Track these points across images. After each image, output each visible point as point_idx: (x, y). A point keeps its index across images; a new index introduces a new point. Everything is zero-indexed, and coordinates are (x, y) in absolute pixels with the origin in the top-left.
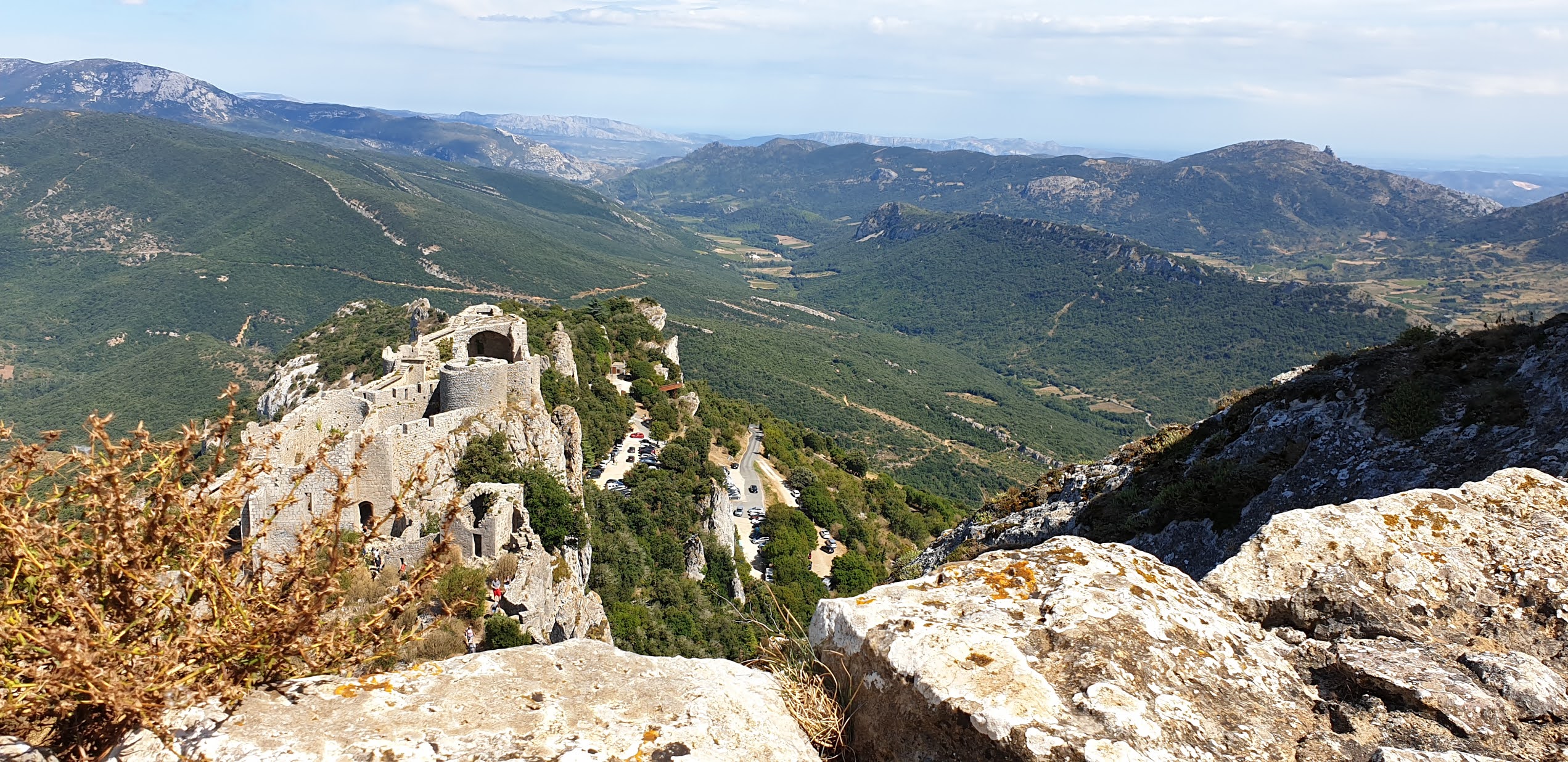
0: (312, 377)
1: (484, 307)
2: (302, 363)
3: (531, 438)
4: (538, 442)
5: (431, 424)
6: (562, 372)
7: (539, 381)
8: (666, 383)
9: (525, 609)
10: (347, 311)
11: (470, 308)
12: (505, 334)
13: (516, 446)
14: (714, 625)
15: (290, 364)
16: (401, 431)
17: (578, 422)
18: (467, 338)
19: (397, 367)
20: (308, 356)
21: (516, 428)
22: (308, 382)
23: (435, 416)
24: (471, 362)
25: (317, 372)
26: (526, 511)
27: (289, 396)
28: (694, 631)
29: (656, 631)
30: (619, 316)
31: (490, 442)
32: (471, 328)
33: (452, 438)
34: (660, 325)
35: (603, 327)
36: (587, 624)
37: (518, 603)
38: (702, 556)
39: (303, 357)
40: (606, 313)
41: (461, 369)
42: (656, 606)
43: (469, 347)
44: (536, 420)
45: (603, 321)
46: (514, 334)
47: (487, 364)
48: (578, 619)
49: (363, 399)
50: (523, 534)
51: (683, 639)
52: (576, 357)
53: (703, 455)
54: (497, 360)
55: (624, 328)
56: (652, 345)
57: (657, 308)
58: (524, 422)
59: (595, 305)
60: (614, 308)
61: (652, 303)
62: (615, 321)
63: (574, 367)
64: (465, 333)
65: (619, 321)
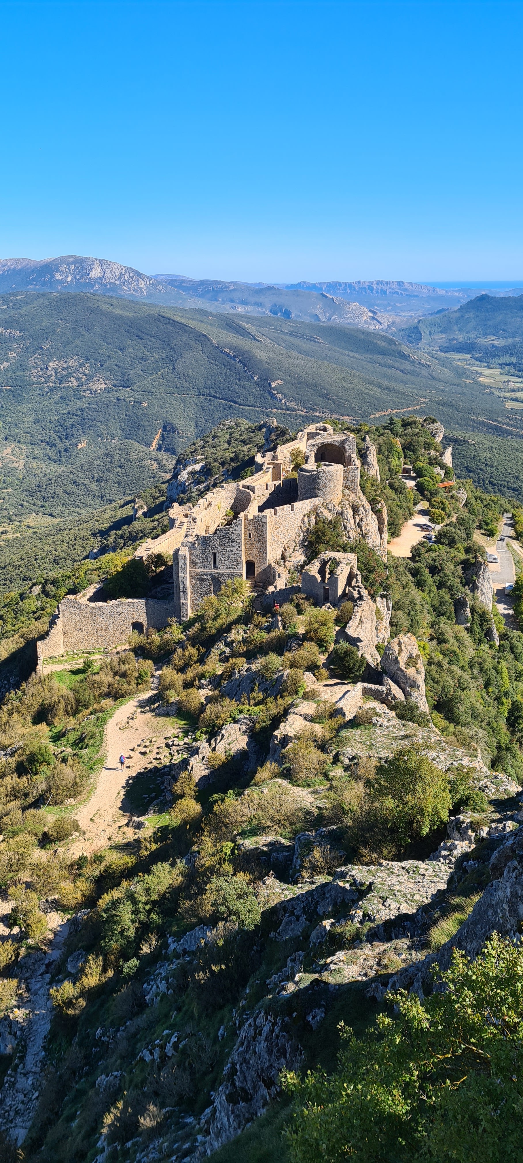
0: (200, 472)
1: (321, 425)
2: (194, 462)
3: (357, 521)
4: (363, 524)
5: (293, 510)
6: (369, 472)
8: (442, 481)
9: (361, 641)
10: (223, 427)
11: (312, 426)
12: (340, 445)
13: (348, 525)
14: (476, 659)
15: (186, 463)
16: (273, 513)
17: (385, 509)
18: (315, 448)
19: (265, 468)
21: (349, 512)
22: (198, 475)
23: (295, 504)
24: (318, 466)
25: (204, 468)
26: (359, 573)
28: (462, 663)
29: (436, 661)
30: (409, 431)
31: (330, 522)
32: (318, 442)
33: (306, 519)
34: (439, 438)
35: (398, 439)
36: (406, 656)
37: (356, 636)
38: (468, 610)
39: (195, 458)
40: (399, 429)
41: (312, 471)
42: (435, 642)
43: (316, 455)
44: (362, 508)
45: (396, 435)
46: (347, 446)
47: (329, 468)
48: (400, 650)
49: (247, 490)
50: (357, 589)
51: (453, 667)
52: (379, 461)
53: (469, 536)
54: (335, 465)
55: (412, 440)
56: (432, 453)
57: (438, 424)
58: (353, 510)
59: (392, 422)
60: (406, 424)
61: (434, 421)
62: (405, 435)
63: (378, 468)
64: (314, 445)
65: (409, 435)
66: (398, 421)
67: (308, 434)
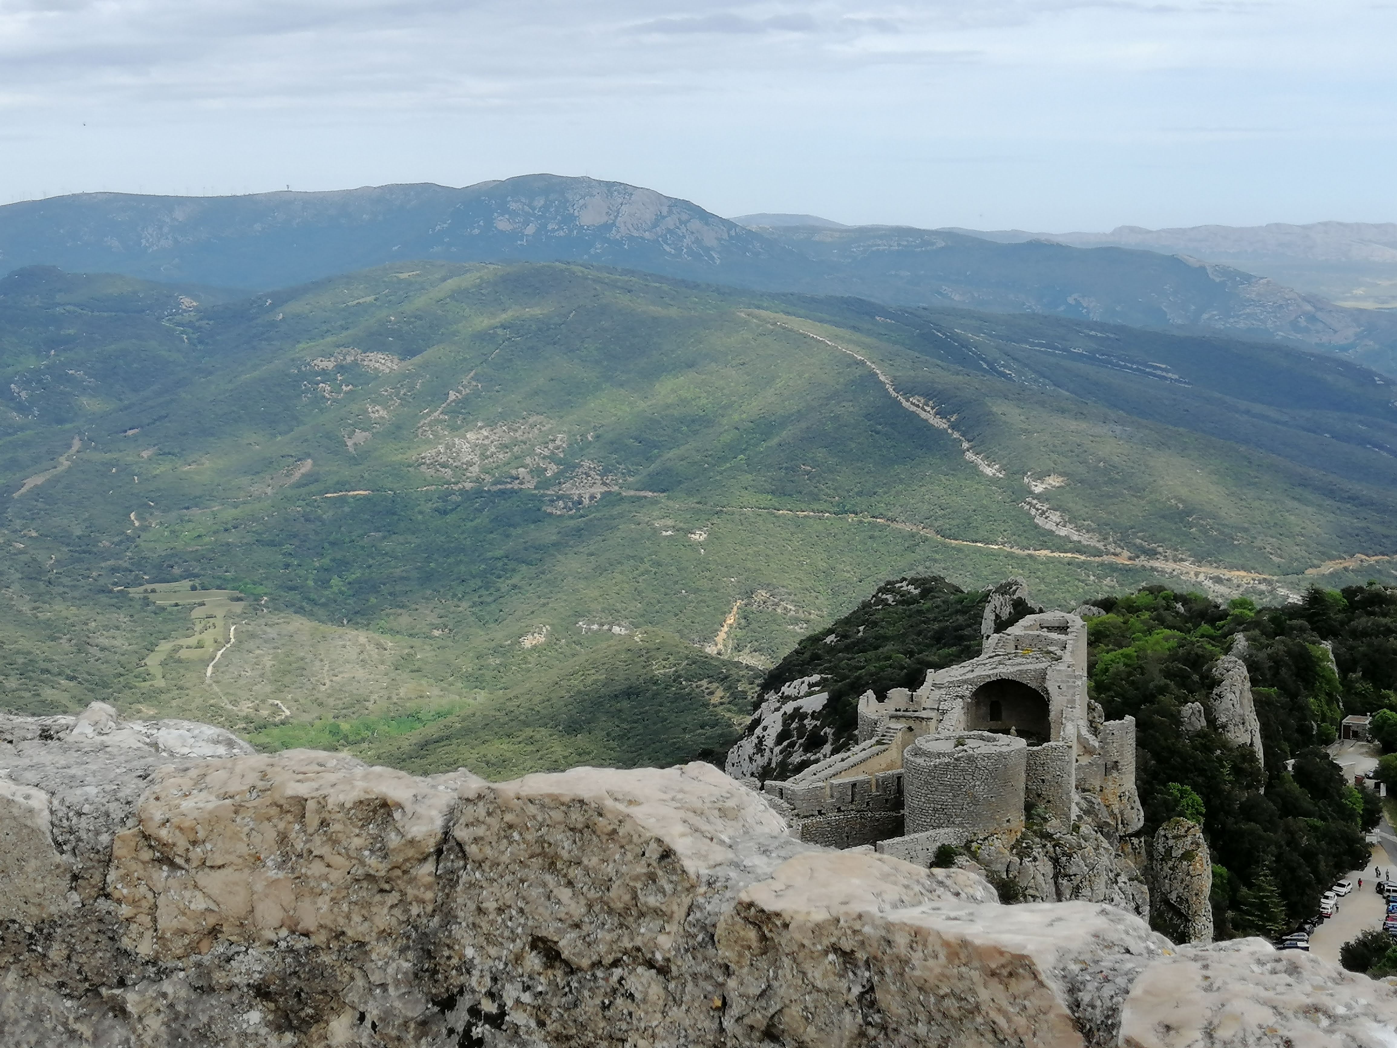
0: (814, 716)
2: (805, 688)
6: (1230, 736)
7: (1132, 767)
10: (890, 598)
11: (1029, 620)
12: (1033, 685)
15: (786, 689)
17: (1204, 853)
18: (966, 691)
19: (880, 729)
20: (816, 678)
22: (809, 723)
23: (885, 843)
24: (959, 742)
25: (825, 707)
27: (777, 750)
30: (1363, 622)
32: (980, 672)
35: (1327, 645)
39: (806, 679)
40: (1335, 618)
41: (939, 755)
43: (968, 709)
44: (1076, 858)
46: (1051, 686)
47: (985, 748)
52: (1262, 705)
54: (1008, 739)
58: (1055, 861)
63: (1255, 725)
64: (965, 682)
65: (1365, 634)
67: (1017, 639)
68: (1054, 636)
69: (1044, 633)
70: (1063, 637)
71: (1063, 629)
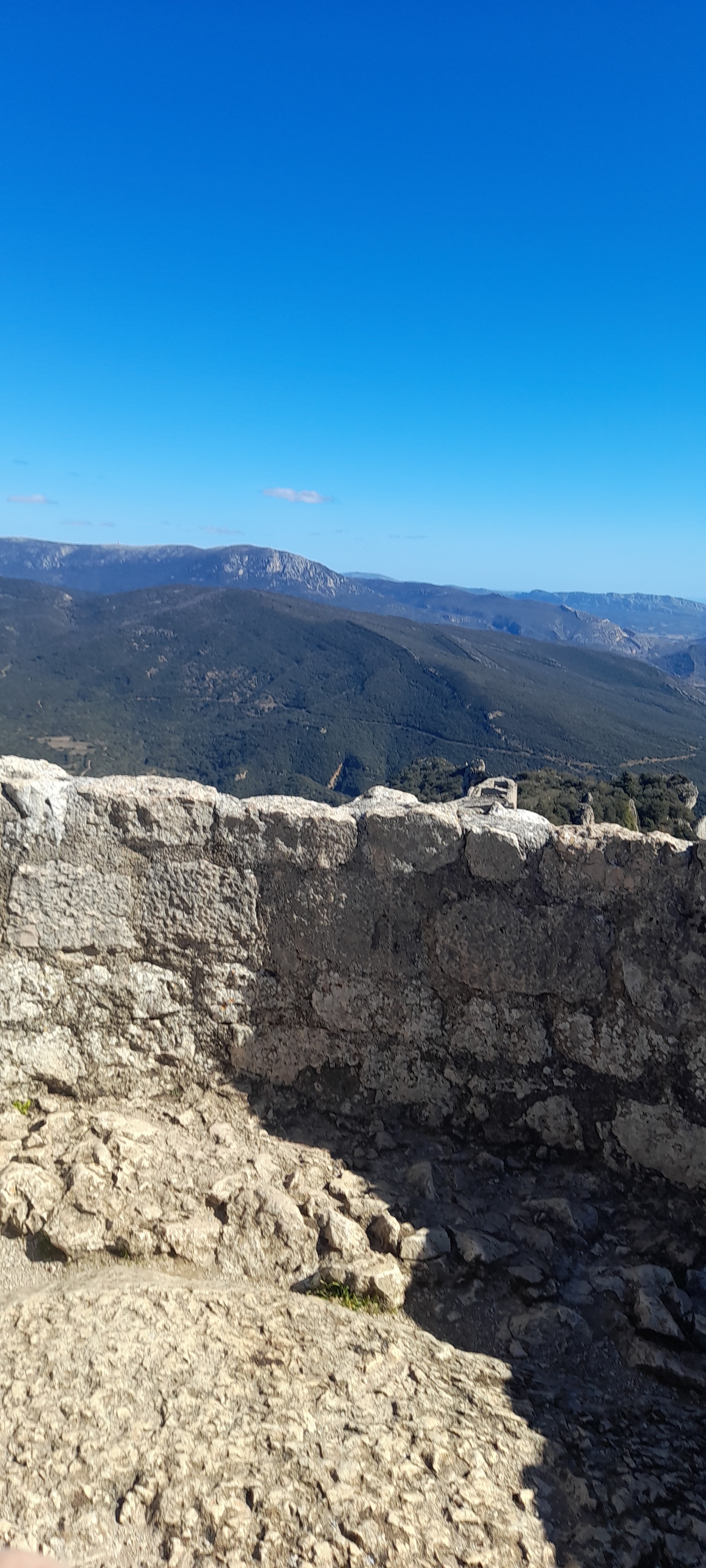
1: (501, 779)
11: (489, 781)
30: (649, 790)
34: (692, 803)
35: (632, 802)
40: (636, 788)
45: (631, 794)
55: (652, 803)
56: (680, 822)
57: (690, 785)
59: (625, 778)
60: (646, 781)
61: (684, 780)
62: (644, 796)
65: (649, 797)
66: (635, 776)
67: (483, 790)
68: (501, 789)
69: (497, 788)
70: (505, 790)
71: (505, 785)
